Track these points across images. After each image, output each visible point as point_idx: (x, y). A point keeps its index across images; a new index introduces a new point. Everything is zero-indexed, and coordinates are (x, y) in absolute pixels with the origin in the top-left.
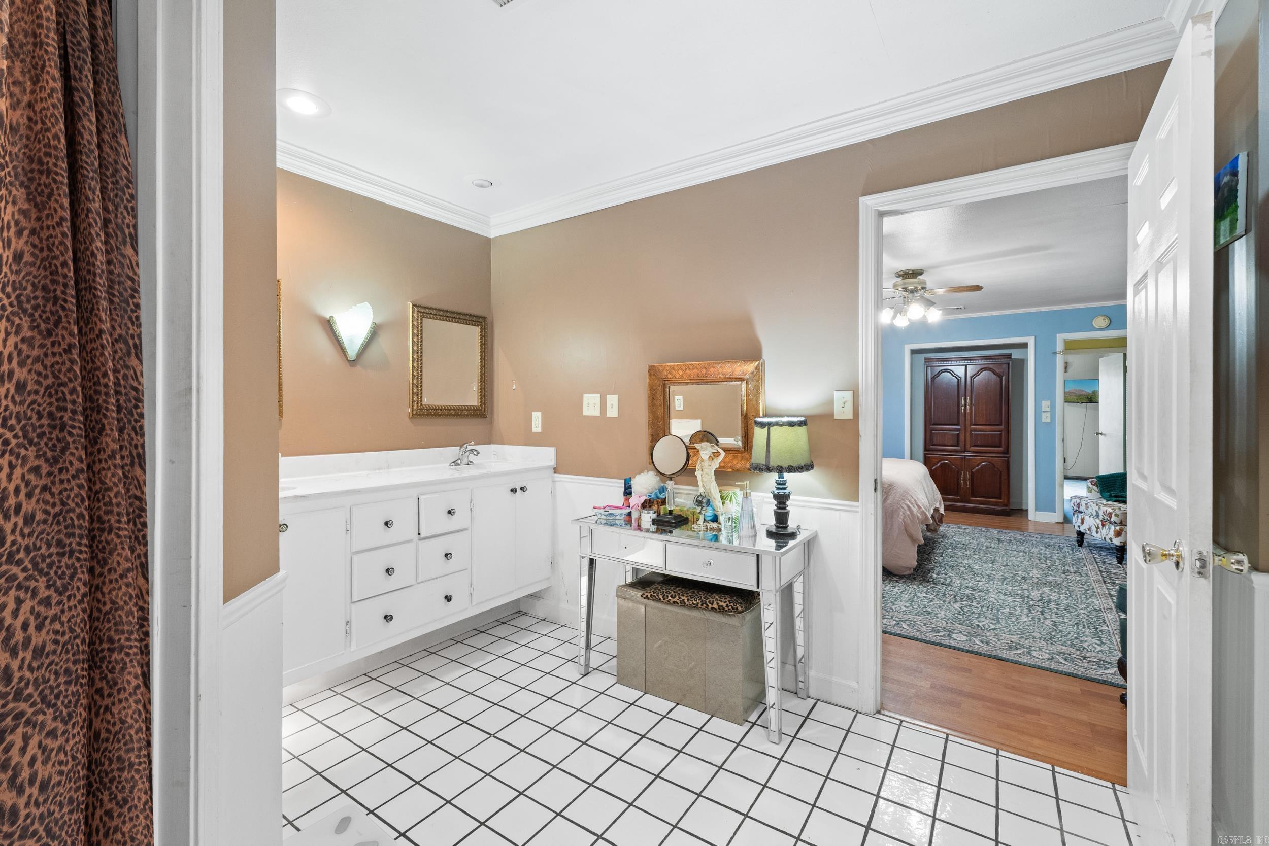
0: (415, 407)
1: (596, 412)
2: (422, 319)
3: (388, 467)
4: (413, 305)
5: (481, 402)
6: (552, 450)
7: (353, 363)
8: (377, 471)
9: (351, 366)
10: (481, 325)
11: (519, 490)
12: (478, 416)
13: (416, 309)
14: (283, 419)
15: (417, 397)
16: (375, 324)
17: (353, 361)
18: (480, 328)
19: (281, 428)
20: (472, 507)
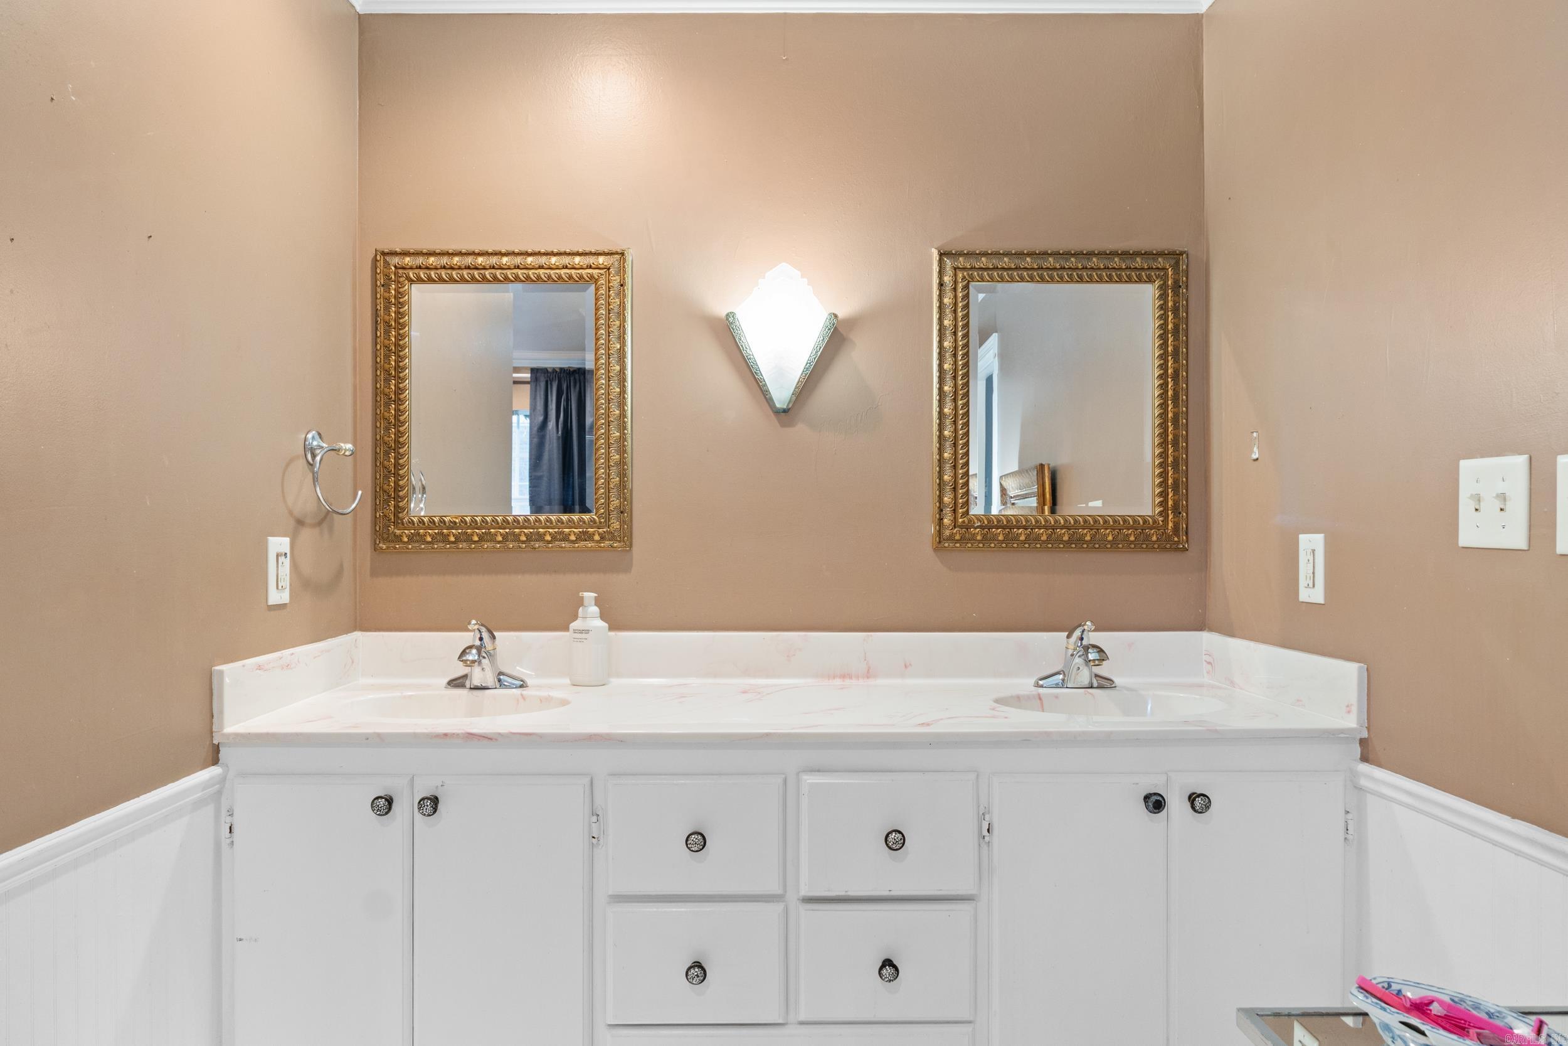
0: (946, 521)
1: (1515, 536)
2: (966, 287)
3: (869, 674)
4: (941, 255)
5: (1164, 503)
6: (1349, 673)
7: (785, 415)
8: (838, 682)
9: (783, 425)
10: (1165, 278)
11: (1177, 804)
12: (1156, 546)
13: (948, 262)
14: (635, 548)
15: (952, 496)
16: (836, 316)
17: (785, 411)
18: (1160, 287)
19: (627, 569)
20: (985, 832)
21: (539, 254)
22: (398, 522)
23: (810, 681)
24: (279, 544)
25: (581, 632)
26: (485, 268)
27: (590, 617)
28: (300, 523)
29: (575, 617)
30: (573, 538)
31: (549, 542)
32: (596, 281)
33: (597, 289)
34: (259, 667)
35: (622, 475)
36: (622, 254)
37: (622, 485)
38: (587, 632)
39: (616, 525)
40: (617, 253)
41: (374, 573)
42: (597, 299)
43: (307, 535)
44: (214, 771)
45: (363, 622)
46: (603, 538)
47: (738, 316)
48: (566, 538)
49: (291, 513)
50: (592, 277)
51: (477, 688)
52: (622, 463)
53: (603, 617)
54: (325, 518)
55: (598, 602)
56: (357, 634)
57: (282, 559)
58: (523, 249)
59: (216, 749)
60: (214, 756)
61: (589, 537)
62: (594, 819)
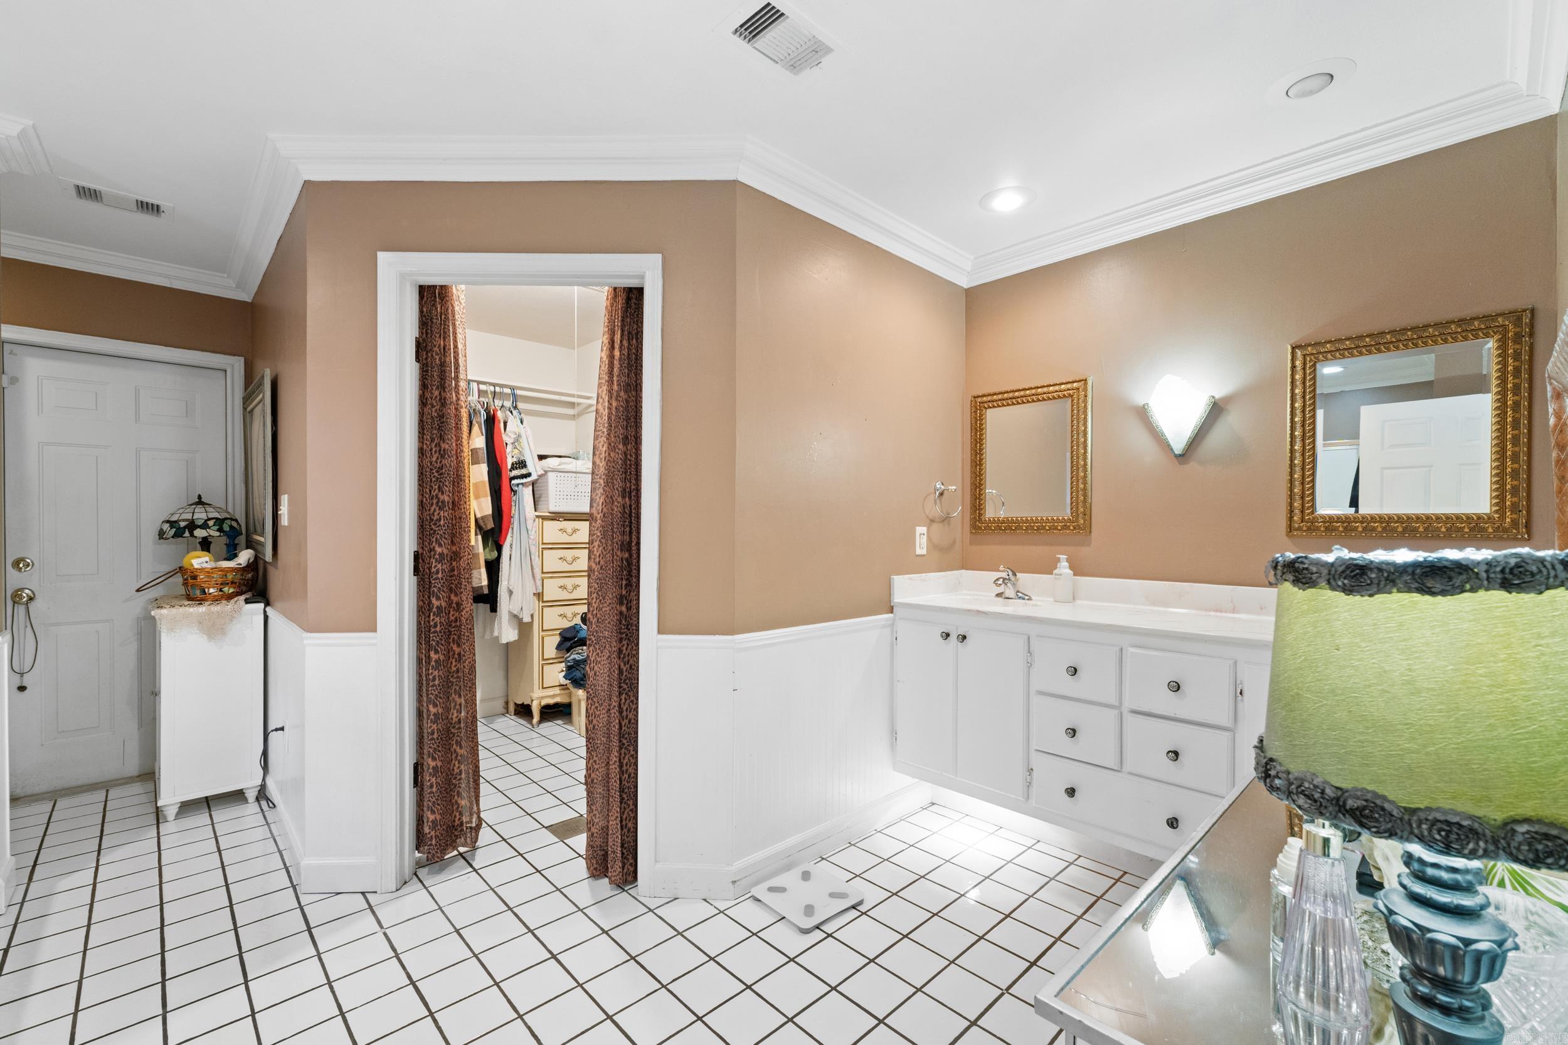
0: (1296, 519)
2: (1314, 365)
3: (1233, 611)
4: (1293, 348)
5: (1502, 504)
7: (1183, 457)
9: (1180, 463)
10: (1505, 332)
12: (1492, 536)
13: (1299, 353)
14: (1092, 534)
15: (1300, 502)
16: (1213, 397)
17: (1180, 455)
18: (1499, 340)
19: (1089, 545)
20: (1238, 694)
21: (1044, 387)
22: (980, 520)
23: (1193, 611)
24: (921, 530)
25: (1058, 575)
26: (1018, 398)
27: (1064, 568)
28: (932, 521)
29: (1056, 568)
30: (1059, 528)
31: (1060, 530)
32: (1072, 396)
33: (1072, 401)
34: (910, 579)
35: (1085, 496)
36: (1086, 380)
37: (1085, 501)
38: (1061, 575)
39: (1082, 521)
40: (1083, 380)
41: (971, 543)
42: (1072, 406)
43: (936, 527)
44: (891, 615)
45: (965, 565)
46: (1075, 528)
47: (1150, 405)
48: (1056, 528)
49: (927, 517)
50: (1069, 394)
51: (1007, 598)
52: (1085, 489)
53: (1071, 568)
54: (946, 519)
55: (1068, 560)
56: (963, 571)
57: (922, 536)
58: (1036, 385)
59: (892, 608)
60: (891, 610)
61: (1067, 528)
62: (1029, 655)
